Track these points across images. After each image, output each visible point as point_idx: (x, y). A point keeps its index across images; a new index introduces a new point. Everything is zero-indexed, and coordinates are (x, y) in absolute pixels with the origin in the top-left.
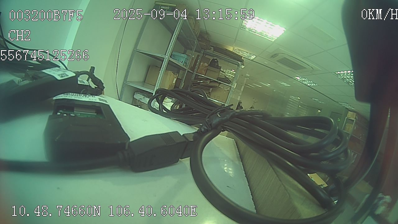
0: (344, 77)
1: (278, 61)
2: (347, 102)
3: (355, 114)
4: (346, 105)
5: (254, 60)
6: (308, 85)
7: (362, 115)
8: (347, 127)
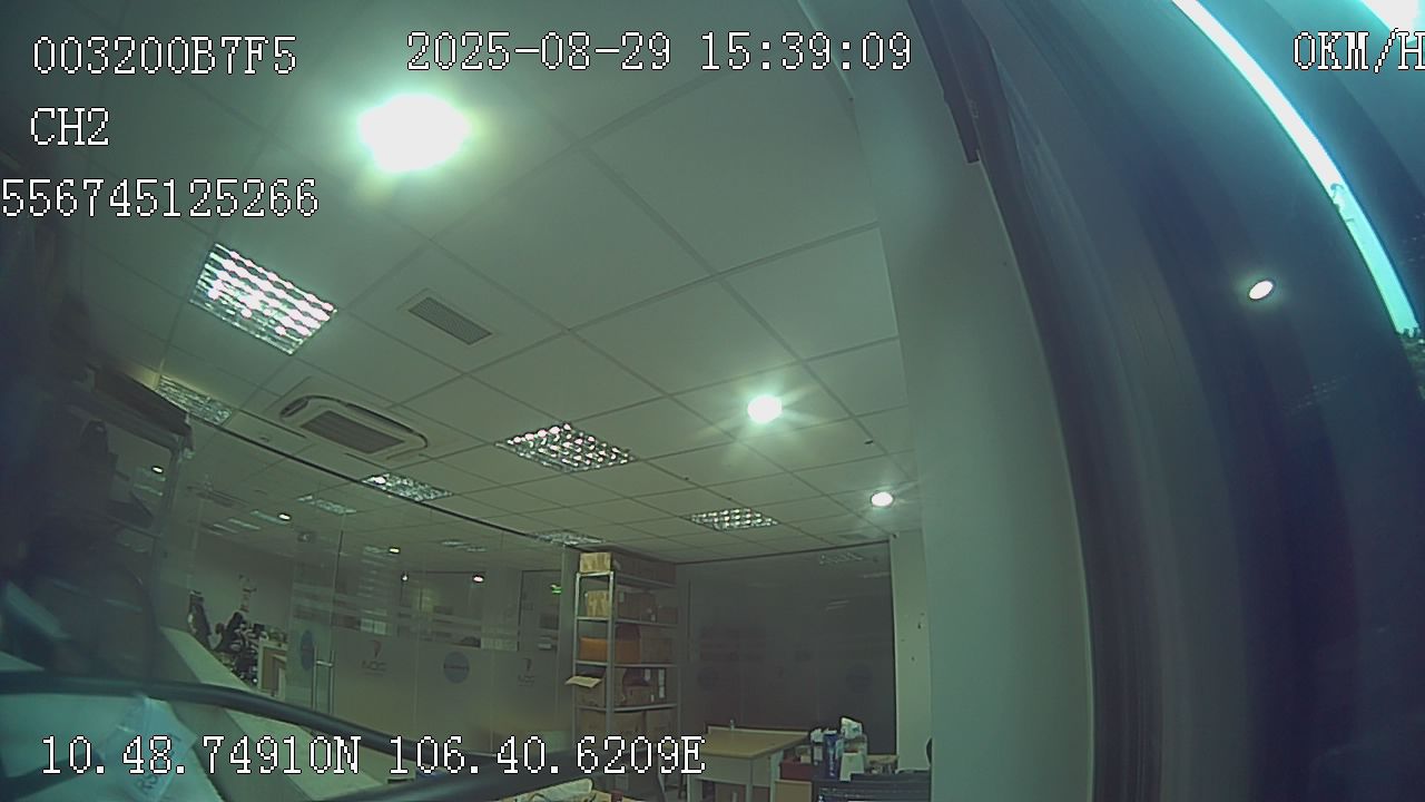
0: (541, 450)
1: (304, 426)
3: (607, 555)
4: (567, 537)
6: (417, 499)
7: (633, 551)
8: (591, 603)
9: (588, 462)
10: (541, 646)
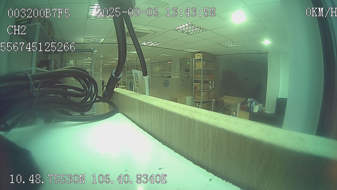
0: (183, 30)
2: (191, 48)
3: (201, 54)
4: (190, 50)
5: (104, 42)
6: (154, 46)
7: (207, 52)
8: (197, 65)
9: (195, 32)
10: (185, 76)
